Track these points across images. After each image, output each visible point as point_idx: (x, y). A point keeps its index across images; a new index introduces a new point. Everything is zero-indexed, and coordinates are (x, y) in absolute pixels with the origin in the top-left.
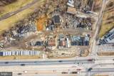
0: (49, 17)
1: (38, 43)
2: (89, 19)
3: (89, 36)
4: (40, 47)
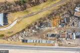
0: (61, 18)
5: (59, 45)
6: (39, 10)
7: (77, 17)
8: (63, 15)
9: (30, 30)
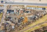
1: (27, 12)
2: (6, 20)
3: (7, 14)
4: (27, 10)
5: (24, 6)
6: (35, 27)
7: (13, 23)
8: (21, 24)
9: (41, 15)
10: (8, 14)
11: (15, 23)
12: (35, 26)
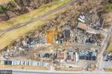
0: (59, 30)
1: (47, 55)
5: (56, 69)
10: (93, 49)
11: (78, 28)
12: (28, 23)
